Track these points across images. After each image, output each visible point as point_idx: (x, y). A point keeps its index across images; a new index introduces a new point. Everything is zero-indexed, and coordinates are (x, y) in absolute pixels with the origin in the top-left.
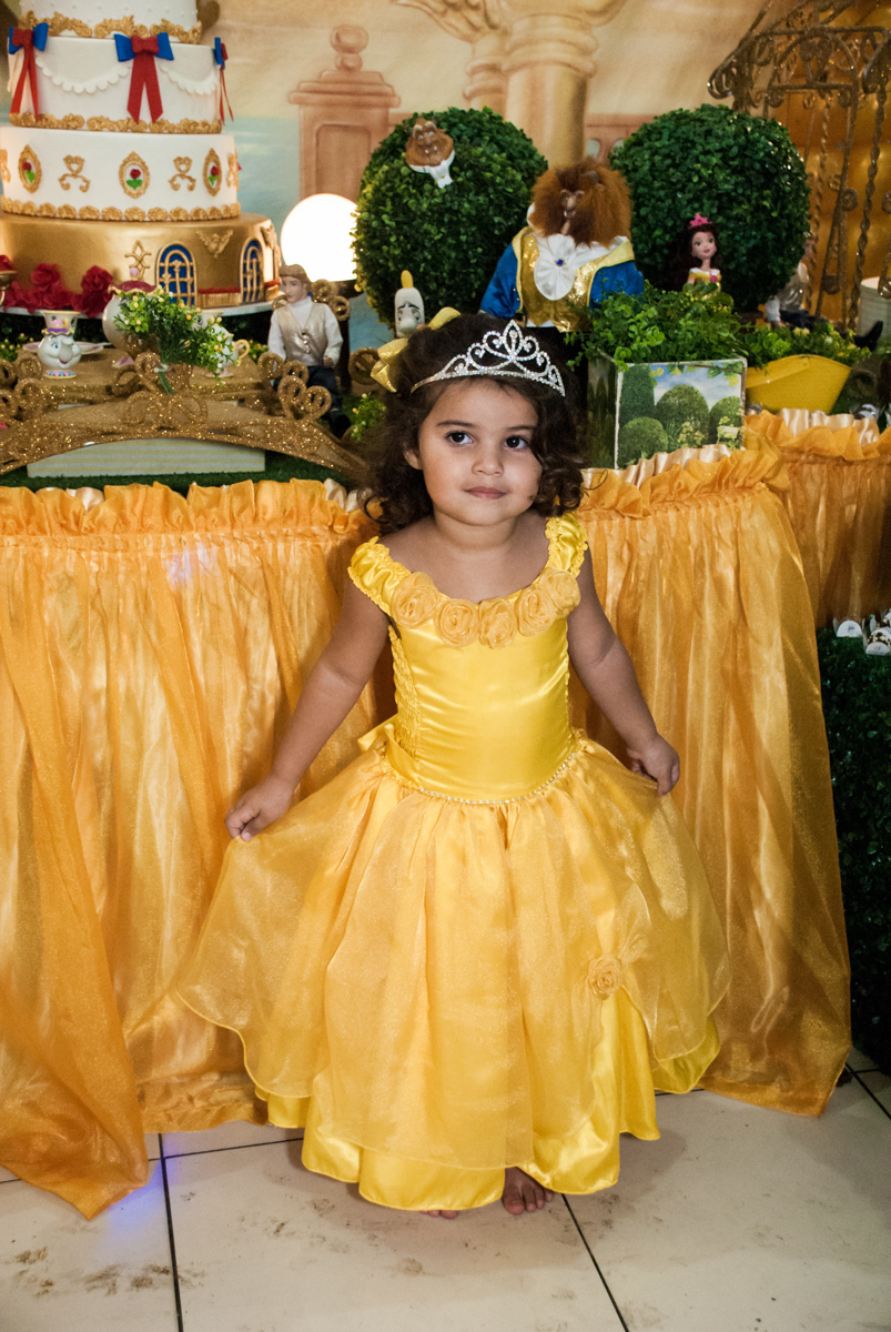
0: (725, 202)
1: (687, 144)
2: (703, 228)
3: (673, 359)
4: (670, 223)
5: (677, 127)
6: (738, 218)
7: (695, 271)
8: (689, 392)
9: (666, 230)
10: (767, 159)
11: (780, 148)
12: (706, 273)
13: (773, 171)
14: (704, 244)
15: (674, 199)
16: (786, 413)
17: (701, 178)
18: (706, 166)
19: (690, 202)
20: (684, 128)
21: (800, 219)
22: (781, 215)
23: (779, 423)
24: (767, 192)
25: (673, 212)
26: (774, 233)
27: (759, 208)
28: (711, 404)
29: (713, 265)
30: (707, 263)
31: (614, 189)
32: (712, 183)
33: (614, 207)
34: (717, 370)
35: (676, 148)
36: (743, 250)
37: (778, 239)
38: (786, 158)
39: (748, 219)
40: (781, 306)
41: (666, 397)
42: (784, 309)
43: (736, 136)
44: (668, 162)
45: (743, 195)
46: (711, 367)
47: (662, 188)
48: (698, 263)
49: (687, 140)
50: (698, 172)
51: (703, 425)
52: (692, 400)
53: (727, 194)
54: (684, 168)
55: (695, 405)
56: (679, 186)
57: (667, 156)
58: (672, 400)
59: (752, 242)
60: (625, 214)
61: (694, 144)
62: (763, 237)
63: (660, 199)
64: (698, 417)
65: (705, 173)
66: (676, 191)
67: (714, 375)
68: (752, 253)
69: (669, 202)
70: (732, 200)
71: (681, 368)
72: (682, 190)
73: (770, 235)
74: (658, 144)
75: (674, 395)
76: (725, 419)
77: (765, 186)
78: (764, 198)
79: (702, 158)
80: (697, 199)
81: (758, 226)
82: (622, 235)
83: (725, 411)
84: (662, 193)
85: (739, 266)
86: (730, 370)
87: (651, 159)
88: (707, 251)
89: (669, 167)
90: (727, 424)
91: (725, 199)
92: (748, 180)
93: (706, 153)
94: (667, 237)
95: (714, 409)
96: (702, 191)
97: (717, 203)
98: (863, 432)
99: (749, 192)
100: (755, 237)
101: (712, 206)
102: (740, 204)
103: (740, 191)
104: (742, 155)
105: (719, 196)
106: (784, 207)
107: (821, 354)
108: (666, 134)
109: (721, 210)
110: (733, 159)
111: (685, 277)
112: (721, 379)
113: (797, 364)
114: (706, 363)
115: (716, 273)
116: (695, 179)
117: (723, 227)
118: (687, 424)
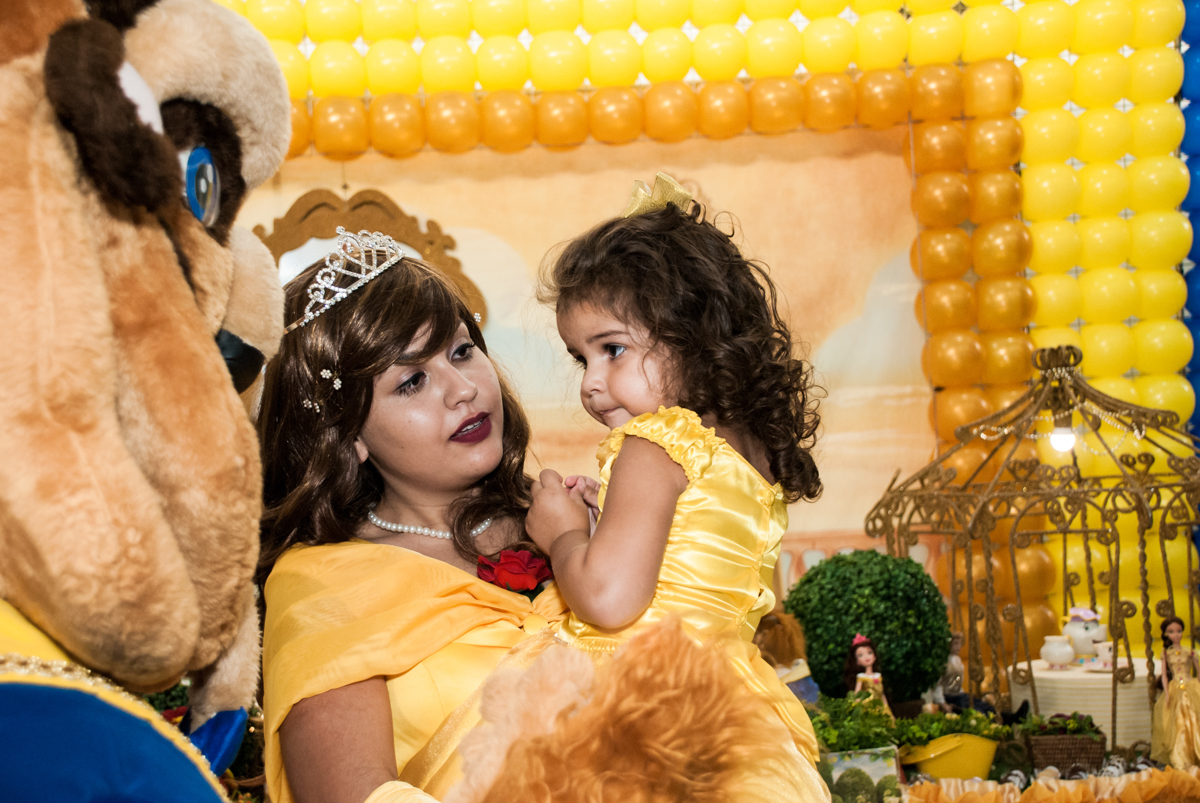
0: (880, 621)
1: (845, 582)
2: (863, 644)
3: (842, 750)
4: (840, 639)
5: (837, 568)
6: (891, 632)
7: (861, 676)
8: (858, 773)
9: (838, 644)
10: (907, 588)
11: (916, 579)
12: (871, 677)
13: (913, 596)
14: (865, 656)
15: (841, 621)
16: (943, 782)
17: (859, 606)
18: (862, 596)
19: (852, 622)
20: (843, 569)
21: (940, 629)
22: (924, 626)
23: (938, 790)
24: (910, 612)
25: (841, 630)
26: (921, 640)
27: (905, 624)
28: (876, 781)
29: (875, 670)
30: (869, 670)
31: (789, 628)
32: (868, 610)
33: (790, 640)
34: (876, 756)
35: (837, 584)
36: (899, 654)
37: (925, 645)
38: (922, 586)
39: (899, 632)
40: (944, 691)
41: (841, 778)
42: (947, 693)
43: (881, 573)
44: (833, 594)
45: (892, 615)
46: (872, 754)
47: (831, 613)
48: (863, 670)
49: (845, 578)
50: (856, 601)
51: (872, 796)
52: (861, 779)
53: (880, 615)
54: (846, 598)
55: (864, 782)
56: (843, 611)
57: (832, 590)
58: (846, 780)
59: (905, 650)
60: (800, 643)
61: (850, 581)
62: (913, 645)
63: (829, 622)
64: (867, 792)
65: (862, 601)
66: (841, 615)
67: (875, 760)
68: (907, 656)
69: (837, 624)
70: (884, 619)
71: (850, 756)
72: (846, 613)
73: (918, 643)
74: (824, 582)
75: (848, 776)
76: (887, 792)
77: (909, 608)
78: (910, 617)
79: (857, 590)
80: (858, 619)
81: (908, 637)
82: (800, 657)
83: (887, 786)
84: (831, 617)
85: (898, 667)
86: (886, 755)
87: (819, 592)
88: (868, 661)
89: (834, 598)
90: (890, 795)
91: (879, 619)
92: (895, 603)
93: (860, 587)
94: (839, 649)
95: (879, 784)
96: (861, 614)
97: (873, 622)
98: (1005, 795)
99: (896, 613)
100: (906, 645)
101: (870, 625)
102: (891, 622)
103: (890, 612)
104: (887, 586)
105: (874, 617)
106: (926, 622)
107: (970, 733)
108: (829, 574)
109: (878, 627)
110: (882, 589)
111: (854, 680)
112: (880, 762)
113: (950, 742)
114: (868, 751)
115: (878, 676)
116: (855, 606)
117: (880, 640)
118: (860, 797)
